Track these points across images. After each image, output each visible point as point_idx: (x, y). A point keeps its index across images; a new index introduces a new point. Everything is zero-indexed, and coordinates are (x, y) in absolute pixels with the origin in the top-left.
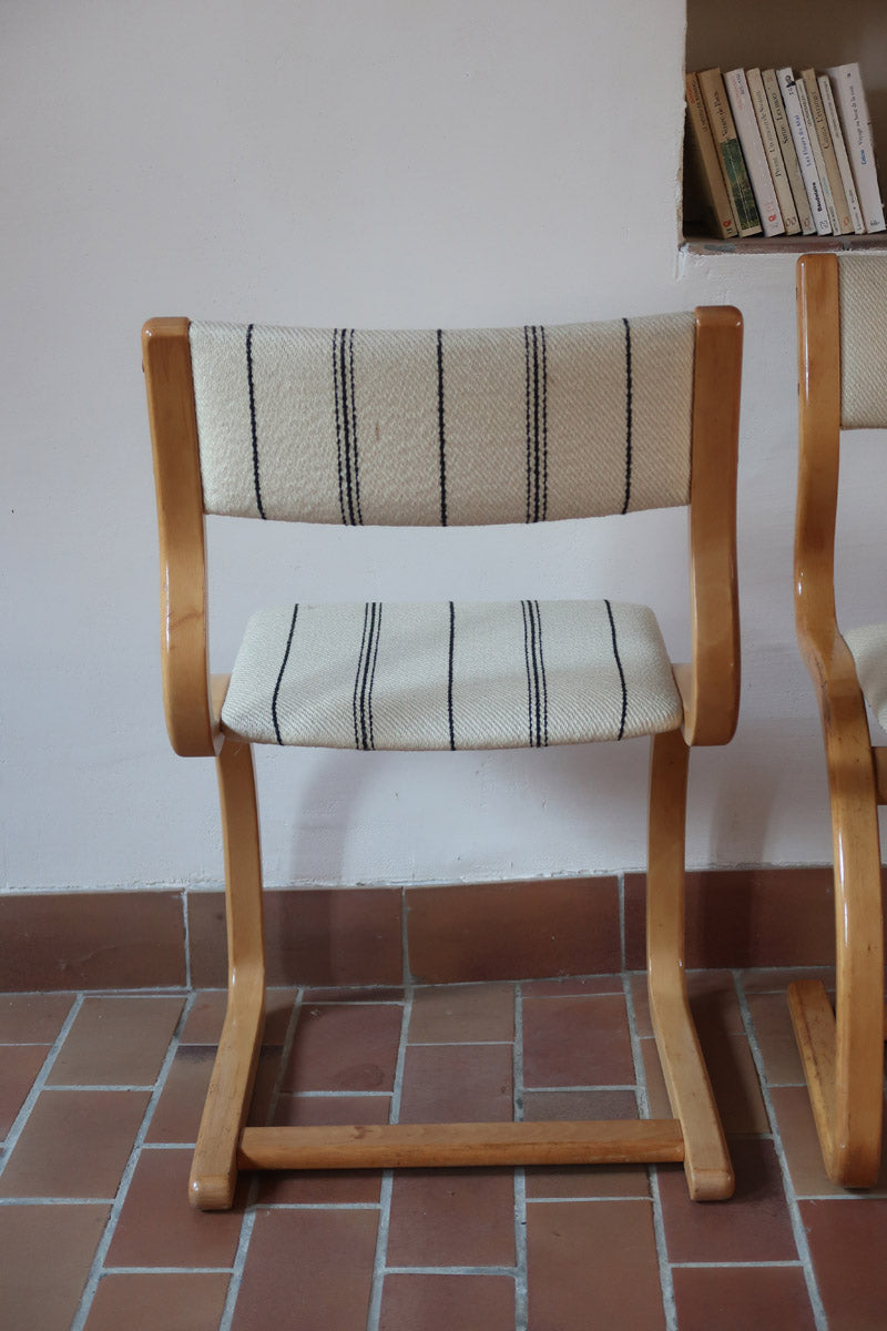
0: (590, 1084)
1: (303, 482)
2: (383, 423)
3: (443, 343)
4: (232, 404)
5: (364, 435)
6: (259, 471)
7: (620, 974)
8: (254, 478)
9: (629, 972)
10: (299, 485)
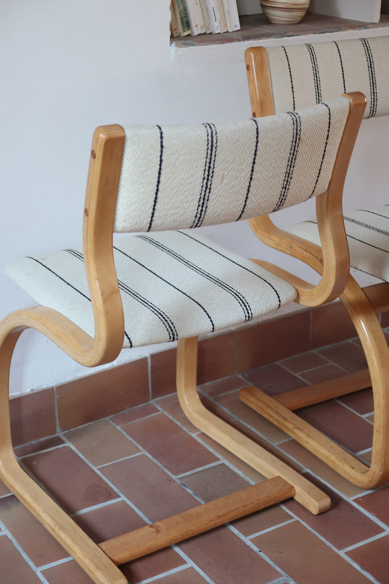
0: (202, 465)
1: (178, 210)
2: (226, 173)
3: (259, 127)
4: (148, 172)
5: (215, 181)
6: (156, 207)
7: (150, 402)
8: (152, 211)
9: (153, 400)
10: (176, 212)
